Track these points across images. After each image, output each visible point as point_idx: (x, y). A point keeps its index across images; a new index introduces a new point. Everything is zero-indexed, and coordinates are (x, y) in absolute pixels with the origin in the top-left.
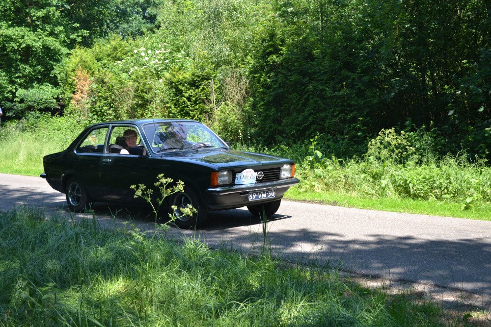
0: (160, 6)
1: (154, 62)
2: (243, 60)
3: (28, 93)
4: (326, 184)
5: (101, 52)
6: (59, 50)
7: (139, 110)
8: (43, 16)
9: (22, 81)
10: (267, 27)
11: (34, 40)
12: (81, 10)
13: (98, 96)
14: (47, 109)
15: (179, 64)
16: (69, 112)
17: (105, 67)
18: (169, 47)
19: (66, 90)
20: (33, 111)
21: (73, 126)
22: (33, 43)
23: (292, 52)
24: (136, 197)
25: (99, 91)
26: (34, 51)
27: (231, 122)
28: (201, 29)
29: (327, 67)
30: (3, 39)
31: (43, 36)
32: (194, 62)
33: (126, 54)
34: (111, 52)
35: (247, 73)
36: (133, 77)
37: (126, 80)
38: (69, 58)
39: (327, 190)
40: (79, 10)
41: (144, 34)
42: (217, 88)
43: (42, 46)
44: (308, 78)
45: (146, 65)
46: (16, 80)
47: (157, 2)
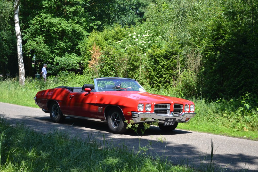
0: (147, 7)
1: (141, 42)
2: (199, 43)
3: (62, 59)
4: (252, 127)
5: (108, 35)
6: (82, 33)
7: (130, 73)
8: (73, 11)
9: (58, 51)
10: (216, 21)
11: (67, 26)
12: (97, 8)
13: (105, 62)
14: (73, 70)
15: (157, 44)
16: (86, 72)
17: (110, 45)
18: (152, 33)
19: (85, 58)
20: (64, 70)
21: (88, 81)
22: (66, 28)
23: (232, 38)
24: (128, 128)
25: (106, 59)
26: (67, 33)
27: (190, 83)
28: (173, 22)
29: (255, 49)
30: (48, 25)
31: (73, 23)
32: (167, 43)
33: (124, 37)
34: (114, 35)
35: (201, 51)
36: (128, 51)
37: (123, 53)
38: (88, 38)
39: (253, 130)
40: (96, 8)
41: (136, 24)
42: (182, 60)
43: (72, 30)
44: (242, 56)
45: (136, 44)
46: (55, 51)
47: (145, 4)
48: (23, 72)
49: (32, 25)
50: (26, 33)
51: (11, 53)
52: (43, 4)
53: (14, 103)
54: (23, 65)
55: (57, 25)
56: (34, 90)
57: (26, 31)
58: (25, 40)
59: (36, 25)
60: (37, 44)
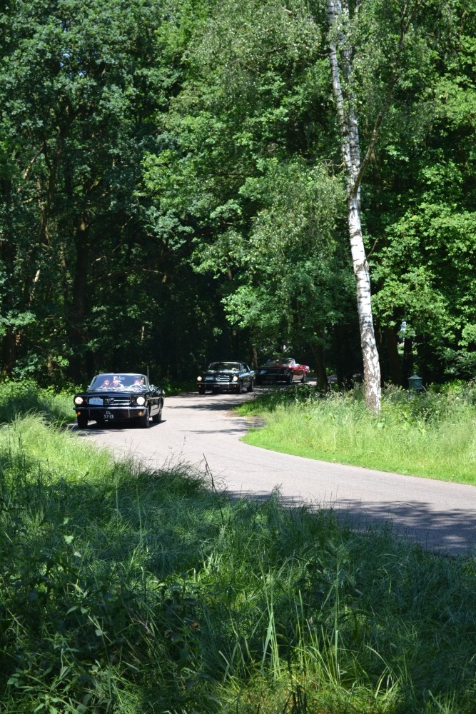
48: (375, 373)
49: (396, 236)
50: (379, 260)
51: (338, 319)
52: (427, 176)
53: (354, 461)
54: (376, 352)
55: (467, 233)
56: (408, 425)
57: (380, 255)
58: (376, 279)
59: (409, 236)
60: (411, 290)
